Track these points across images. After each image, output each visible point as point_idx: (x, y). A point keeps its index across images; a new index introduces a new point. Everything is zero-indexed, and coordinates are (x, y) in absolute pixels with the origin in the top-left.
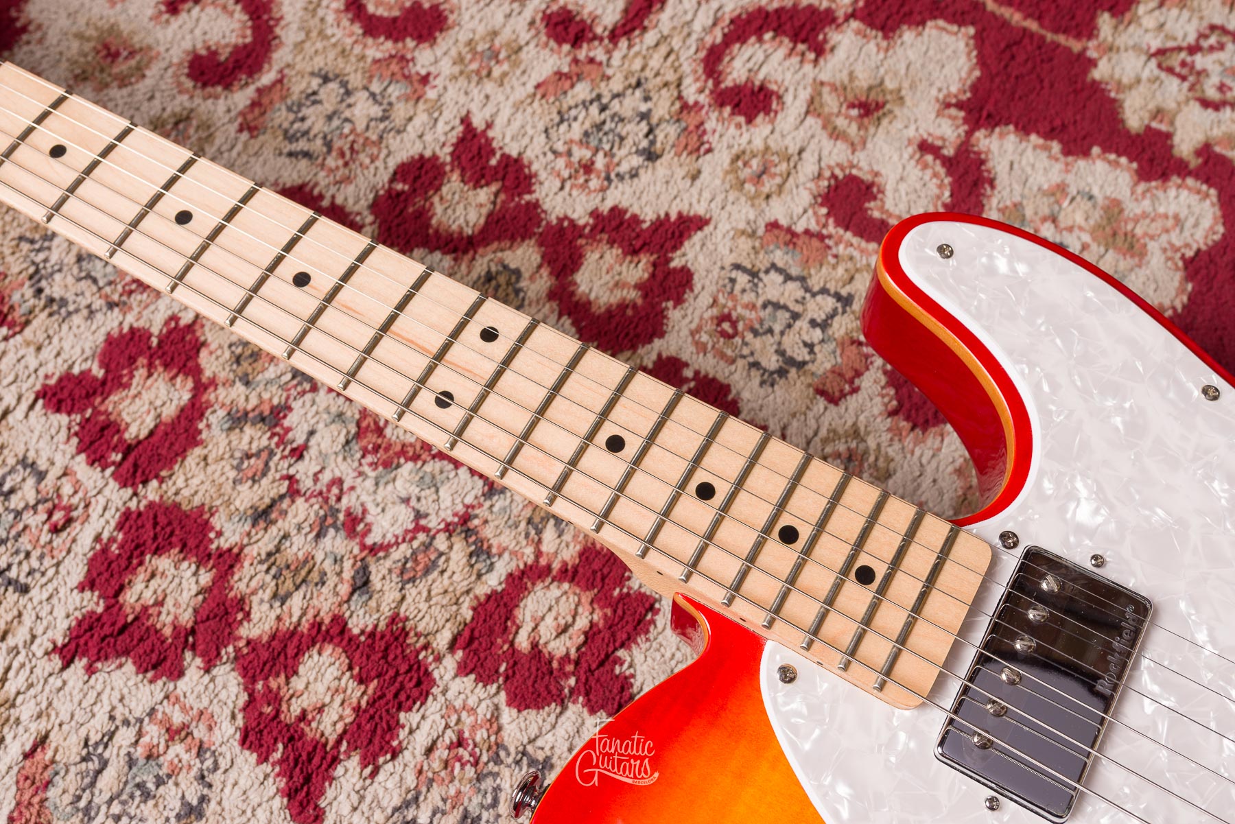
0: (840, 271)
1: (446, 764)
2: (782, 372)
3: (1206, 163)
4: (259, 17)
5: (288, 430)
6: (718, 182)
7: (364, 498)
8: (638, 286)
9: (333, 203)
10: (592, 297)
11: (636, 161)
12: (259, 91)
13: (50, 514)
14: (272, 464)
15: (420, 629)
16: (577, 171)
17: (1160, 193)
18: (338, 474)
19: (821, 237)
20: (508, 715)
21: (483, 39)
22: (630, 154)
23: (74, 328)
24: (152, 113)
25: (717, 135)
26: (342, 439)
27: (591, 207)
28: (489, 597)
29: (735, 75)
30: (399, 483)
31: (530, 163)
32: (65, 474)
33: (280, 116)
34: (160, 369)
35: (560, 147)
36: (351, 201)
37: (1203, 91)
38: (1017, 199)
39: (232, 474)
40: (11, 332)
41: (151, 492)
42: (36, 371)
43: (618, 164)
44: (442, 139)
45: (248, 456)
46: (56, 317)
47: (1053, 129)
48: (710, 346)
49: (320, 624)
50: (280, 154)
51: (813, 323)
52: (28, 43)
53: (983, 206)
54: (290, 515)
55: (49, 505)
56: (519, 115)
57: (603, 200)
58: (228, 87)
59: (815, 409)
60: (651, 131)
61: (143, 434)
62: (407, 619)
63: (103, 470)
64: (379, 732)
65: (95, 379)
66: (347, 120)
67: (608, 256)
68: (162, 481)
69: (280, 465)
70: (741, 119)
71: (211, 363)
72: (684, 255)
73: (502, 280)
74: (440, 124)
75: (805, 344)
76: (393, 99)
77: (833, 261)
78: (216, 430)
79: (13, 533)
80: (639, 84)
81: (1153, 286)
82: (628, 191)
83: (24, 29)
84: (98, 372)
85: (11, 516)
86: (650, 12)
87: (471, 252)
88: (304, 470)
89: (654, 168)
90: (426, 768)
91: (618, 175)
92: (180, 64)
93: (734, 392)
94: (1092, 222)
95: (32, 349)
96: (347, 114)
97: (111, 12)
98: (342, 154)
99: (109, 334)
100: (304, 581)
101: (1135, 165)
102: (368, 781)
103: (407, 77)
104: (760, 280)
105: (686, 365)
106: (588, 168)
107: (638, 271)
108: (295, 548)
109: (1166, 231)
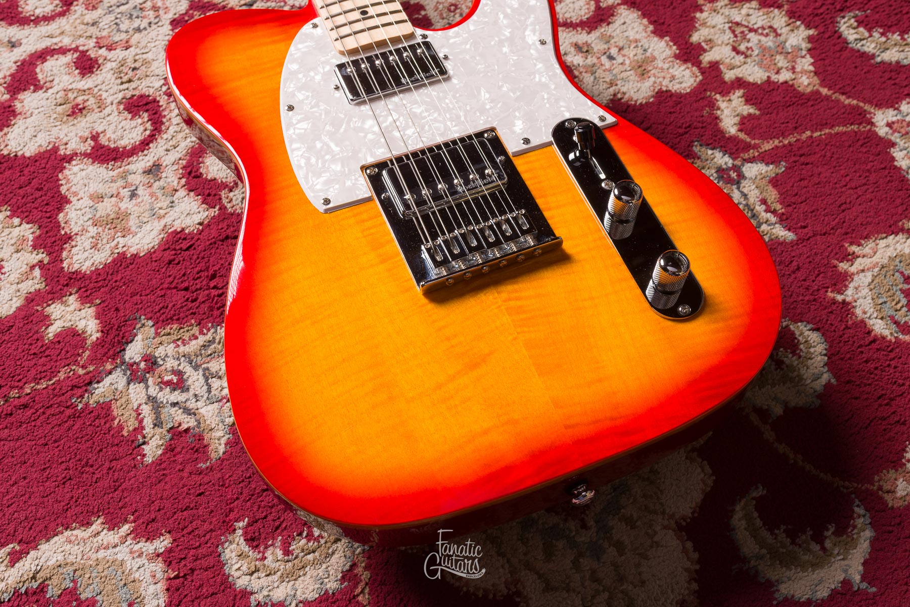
3: (710, 67)
17: (676, 66)
37: (739, 45)
38: (614, 34)
47: (655, 21)
53: (596, 28)
81: (636, 90)
94: (636, 58)
101: (678, 52)
105: (425, 10)
109: (664, 78)
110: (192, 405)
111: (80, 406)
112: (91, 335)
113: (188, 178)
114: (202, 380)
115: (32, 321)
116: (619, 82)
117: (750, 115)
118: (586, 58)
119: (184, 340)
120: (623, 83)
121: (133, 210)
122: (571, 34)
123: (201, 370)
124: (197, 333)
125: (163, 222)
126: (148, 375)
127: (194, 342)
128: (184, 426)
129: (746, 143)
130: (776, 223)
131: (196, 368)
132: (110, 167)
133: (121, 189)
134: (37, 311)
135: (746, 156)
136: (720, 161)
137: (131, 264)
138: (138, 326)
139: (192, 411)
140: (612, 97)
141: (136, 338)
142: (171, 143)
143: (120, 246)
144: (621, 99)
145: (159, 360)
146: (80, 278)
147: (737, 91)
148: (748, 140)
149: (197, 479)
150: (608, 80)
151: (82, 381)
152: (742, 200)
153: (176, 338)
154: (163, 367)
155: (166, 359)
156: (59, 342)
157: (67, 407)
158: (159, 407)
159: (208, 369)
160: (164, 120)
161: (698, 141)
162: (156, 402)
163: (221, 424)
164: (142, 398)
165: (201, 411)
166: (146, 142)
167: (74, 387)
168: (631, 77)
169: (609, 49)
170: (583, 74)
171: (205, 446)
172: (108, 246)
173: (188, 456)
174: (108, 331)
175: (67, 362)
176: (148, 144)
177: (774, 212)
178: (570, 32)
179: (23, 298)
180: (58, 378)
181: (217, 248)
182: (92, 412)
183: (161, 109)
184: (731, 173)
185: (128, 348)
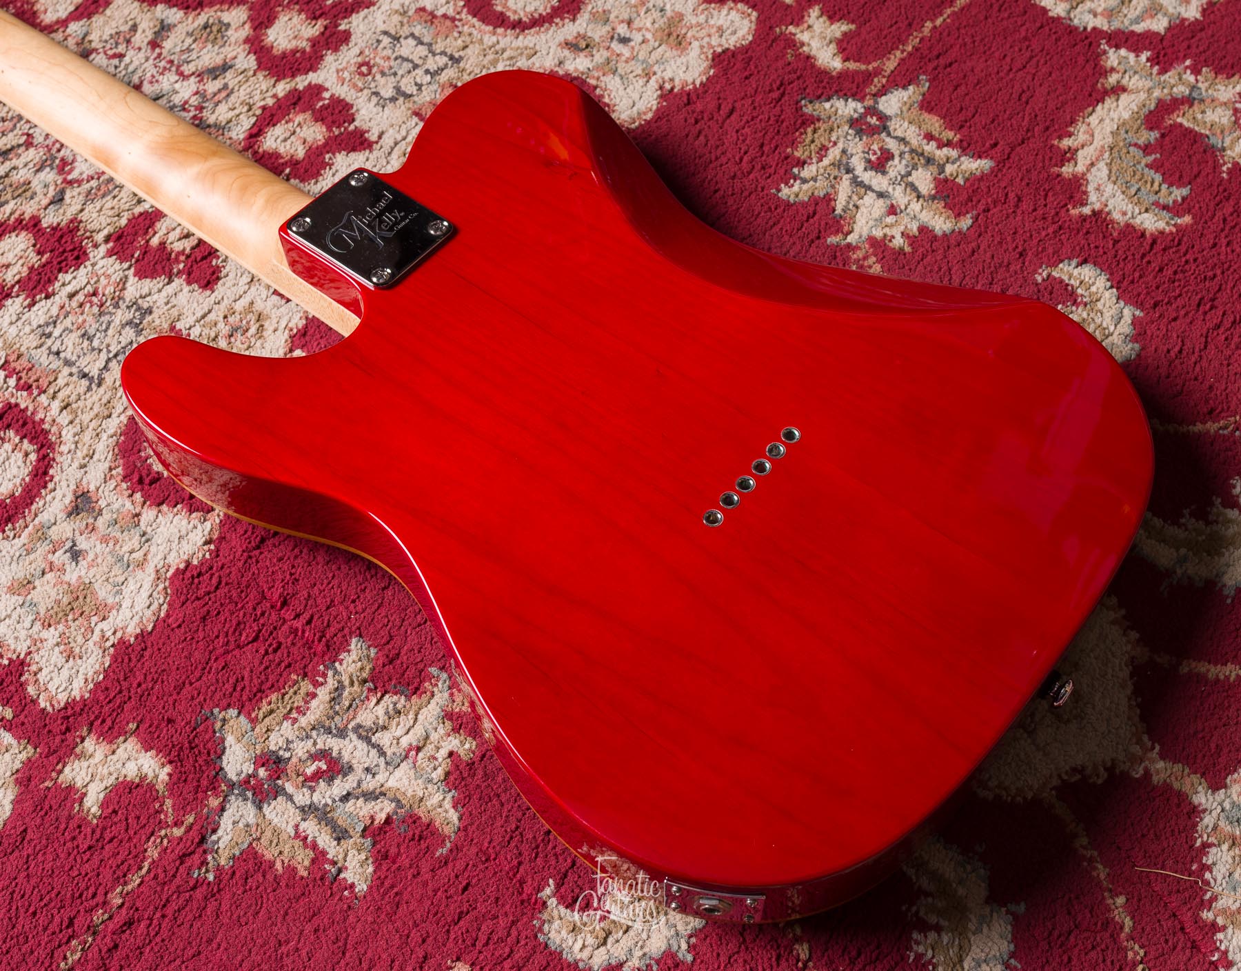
0: (460, 42)
1: (81, 305)
2: (393, 99)
8: (308, 40)
10: (275, 44)
14: (18, 125)
15: (88, 227)
17: (715, 13)
19: (453, 20)
20: (132, 280)
28: (141, 214)
48: (347, 80)
49: (22, 221)
51: (427, 72)
53: (580, 9)
54: (22, 157)
59: (408, 124)
62: (81, 221)
64: (42, 282)
67: (295, 19)
69: (22, 126)
72: (350, 23)
73: (215, 29)
75: (416, 84)
77: (456, 34)
81: (684, 69)
87: (199, 10)
90: (67, 305)
93: (355, 108)
94: (656, 26)
100: (19, 196)
102: (27, 309)
104: (399, 42)
105: (327, 90)
107: (313, 30)
108: (19, 176)
109: (709, 36)
110: (370, 784)
111: (211, 877)
112: (156, 777)
113: (142, 490)
114: (362, 745)
115: (51, 808)
116: (656, 68)
117: (845, 34)
118: (593, 56)
119: (298, 708)
120: (662, 67)
121: (91, 575)
122: (551, 32)
123: (351, 734)
124: (311, 688)
125: (150, 569)
126: (280, 782)
127: (314, 703)
128: (381, 817)
129: (862, 72)
130: (959, 157)
131: (342, 733)
132: (12, 535)
133: (50, 556)
134: (48, 789)
135: (873, 89)
136: (847, 111)
137: (145, 649)
138: (218, 725)
139: (378, 791)
140: (659, 92)
141: (227, 744)
142: (79, 454)
143: (109, 634)
144: (672, 89)
145: (281, 753)
146: (82, 710)
147: (811, 11)
148: (863, 67)
149: (445, 873)
150: (639, 71)
151: (189, 843)
152: (902, 147)
153: (285, 711)
154: (294, 760)
155: (291, 746)
156: (115, 812)
157: (194, 888)
158: (325, 813)
159: (359, 726)
160: (46, 426)
161: (804, 98)
162: (317, 809)
163: (429, 786)
164: (293, 815)
165: (391, 783)
166: (40, 471)
167: (183, 858)
168: (667, 54)
169: (613, 29)
170: (602, 78)
171: (429, 825)
172: (91, 643)
173: (413, 852)
174: (179, 755)
175: (148, 830)
176: (45, 473)
177: (949, 144)
178: (548, 29)
179: (12, 785)
180: (150, 860)
181: (257, 562)
182: (234, 873)
183: (29, 413)
184: (869, 119)
185: (224, 764)
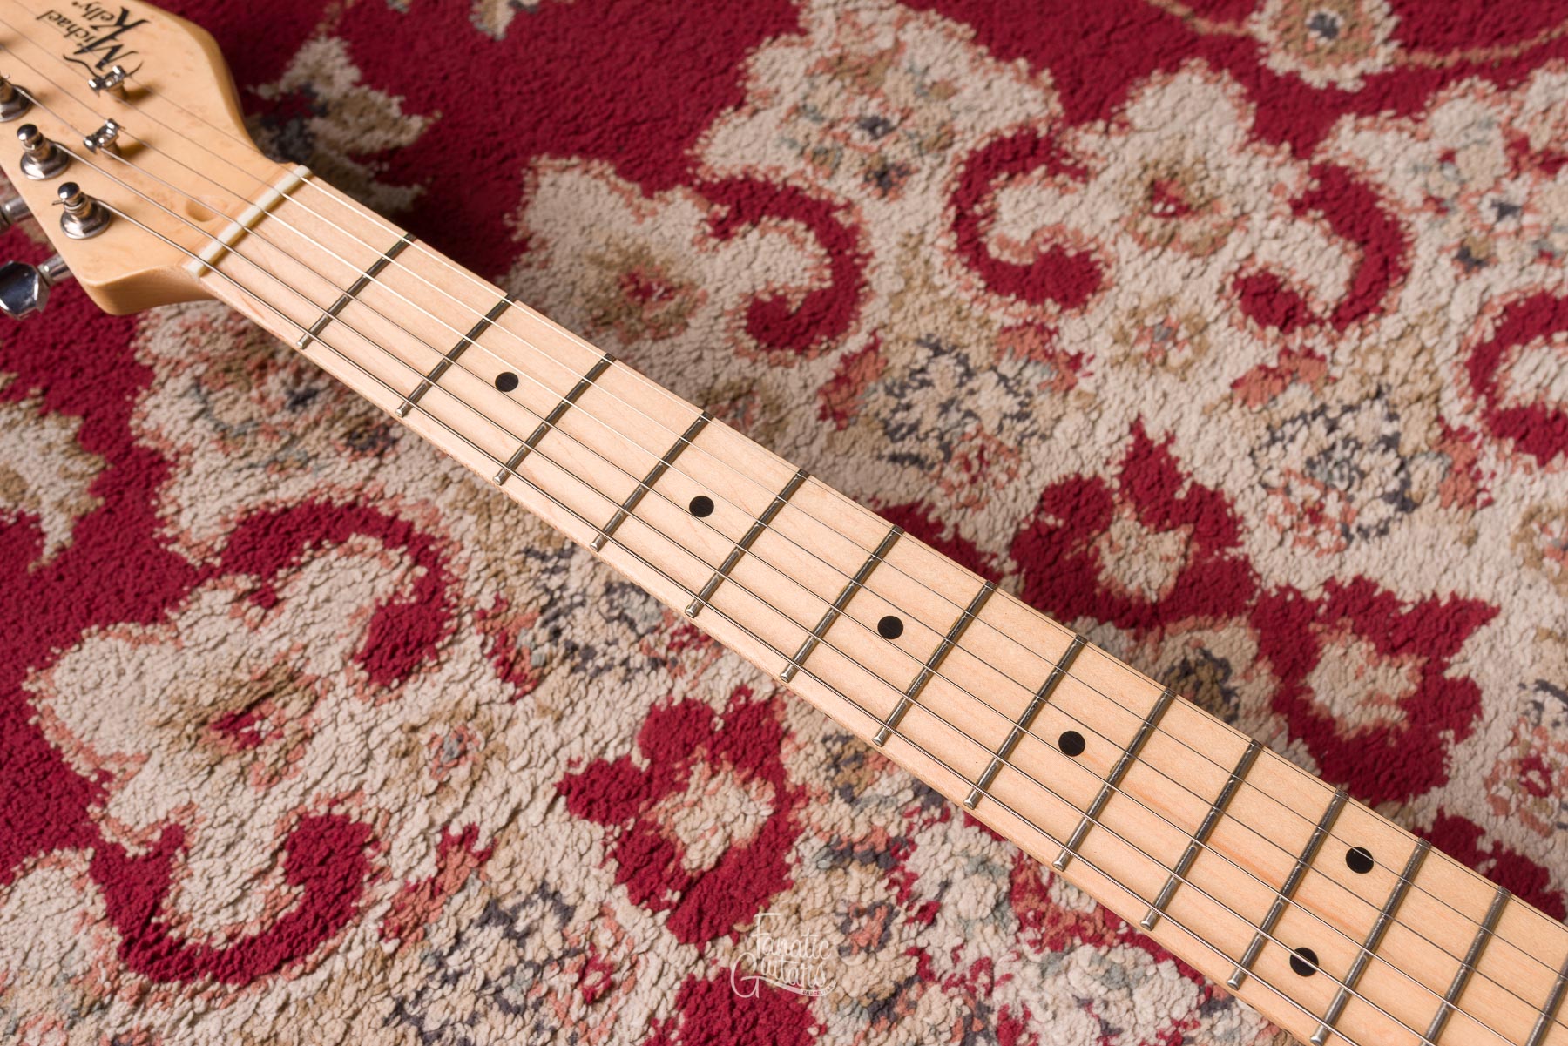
4: (840, 252)
5: (912, 878)
6: (1504, 552)
7: (1025, 993)
8: (1403, 703)
9: (957, 536)
10: (1336, 712)
11: (1386, 510)
12: (844, 359)
13: (583, 975)
14: (893, 929)
16: (1300, 519)
18: (986, 953)
21: (1153, 308)
22: (1374, 498)
23: (606, 692)
24: (700, 381)
25: (1498, 480)
26: (990, 900)
27: (1324, 575)
29: (1516, 391)
30: (1074, 976)
31: (1234, 501)
32: (601, 915)
33: (877, 400)
34: (728, 766)
35: (1273, 478)
36: (982, 537)
39: (837, 939)
40: (519, 691)
41: (722, 953)
42: (556, 752)
43: (1359, 513)
44: (1106, 453)
45: (860, 913)
46: (581, 674)
48: (1513, 805)
50: (880, 457)
52: (529, 265)
54: (921, 1010)
55: (580, 960)
56: (1212, 425)
57: (1341, 565)
58: (802, 350)
60: (1402, 466)
61: (709, 862)
63: (654, 914)
65: (637, 771)
66: (969, 413)
67: (1354, 651)
68: (737, 939)
69: (905, 933)
70: (1531, 459)
71: (800, 765)
72: (1465, 660)
74: (1101, 430)
76: (1032, 388)
78: (809, 869)
79: (532, 999)
80: (1379, 394)
82: (1376, 554)
83: (523, 246)
84: (641, 763)
85: (530, 973)
86: (1387, 287)
87: (1158, 629)
88: (940, 940)
89: (1411, 524)
91: (1359, 529)
92: (735, 312)
93: (1554, 881)
95: (549, 719)
96: (968, 404)
97: (639, 229)
98: (967, 466)
99: (653, 705)
103: (1051, 357)
106: (1315, 514)
107: (1399, 678)
